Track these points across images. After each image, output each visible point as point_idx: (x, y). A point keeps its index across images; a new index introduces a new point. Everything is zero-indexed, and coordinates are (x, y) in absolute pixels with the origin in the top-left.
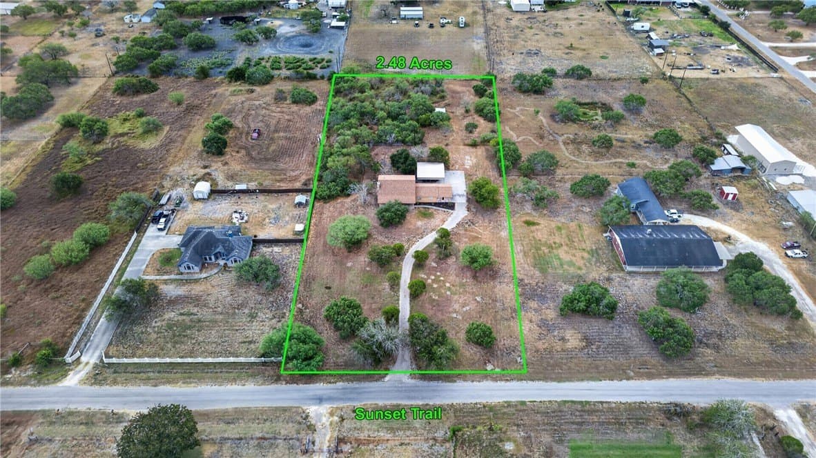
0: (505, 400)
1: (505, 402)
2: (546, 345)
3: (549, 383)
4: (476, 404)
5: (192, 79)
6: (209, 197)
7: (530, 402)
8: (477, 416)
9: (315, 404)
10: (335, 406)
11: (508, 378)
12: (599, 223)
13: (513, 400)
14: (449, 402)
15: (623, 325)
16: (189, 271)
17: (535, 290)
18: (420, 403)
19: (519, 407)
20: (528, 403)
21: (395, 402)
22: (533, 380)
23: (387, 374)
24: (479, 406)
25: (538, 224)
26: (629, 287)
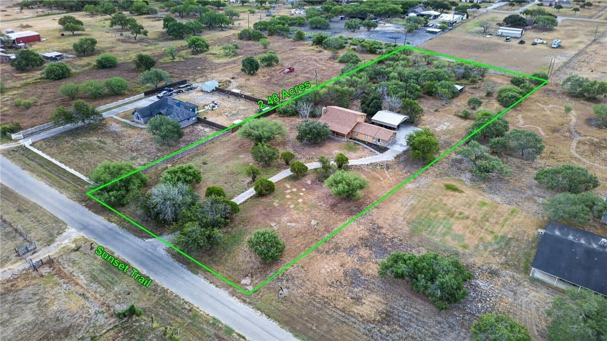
0: (216, 317)
1: (214, 319)
2: (331, 294)
3: (283, 330)
4: (186, 303)
5: (292, 39)
6: (211, 92)
7: (239, 335)
8: (175, 315)
9: (76, 228)
10: (86, 237)
11: (248, 300)
12: (546, 218)
13: (225, 321)
14: (166, 286)
15: (457, 328)
16: (137, 121)
17: (384, 242)
18: (144, 272)
19: (221, 333)
20: (234, 334)
21: (127, 259)
22: (269, 316)
23: (153, 237)
24: (187, 306)
25: (461, 192)
26: (515, 294)
